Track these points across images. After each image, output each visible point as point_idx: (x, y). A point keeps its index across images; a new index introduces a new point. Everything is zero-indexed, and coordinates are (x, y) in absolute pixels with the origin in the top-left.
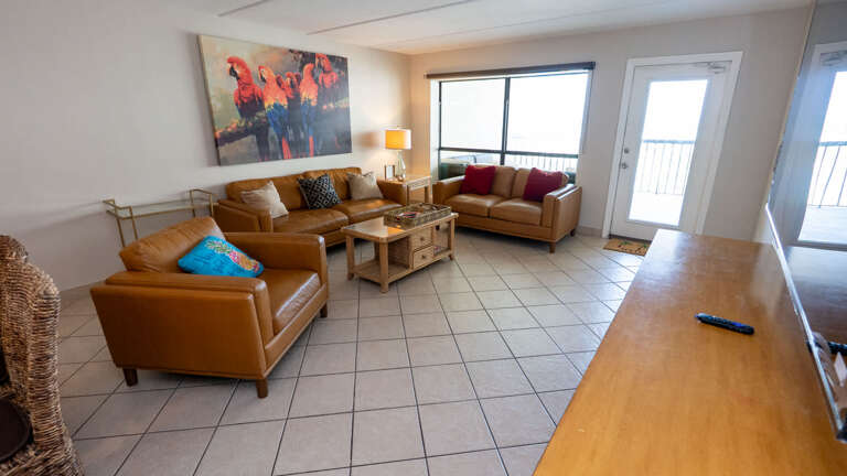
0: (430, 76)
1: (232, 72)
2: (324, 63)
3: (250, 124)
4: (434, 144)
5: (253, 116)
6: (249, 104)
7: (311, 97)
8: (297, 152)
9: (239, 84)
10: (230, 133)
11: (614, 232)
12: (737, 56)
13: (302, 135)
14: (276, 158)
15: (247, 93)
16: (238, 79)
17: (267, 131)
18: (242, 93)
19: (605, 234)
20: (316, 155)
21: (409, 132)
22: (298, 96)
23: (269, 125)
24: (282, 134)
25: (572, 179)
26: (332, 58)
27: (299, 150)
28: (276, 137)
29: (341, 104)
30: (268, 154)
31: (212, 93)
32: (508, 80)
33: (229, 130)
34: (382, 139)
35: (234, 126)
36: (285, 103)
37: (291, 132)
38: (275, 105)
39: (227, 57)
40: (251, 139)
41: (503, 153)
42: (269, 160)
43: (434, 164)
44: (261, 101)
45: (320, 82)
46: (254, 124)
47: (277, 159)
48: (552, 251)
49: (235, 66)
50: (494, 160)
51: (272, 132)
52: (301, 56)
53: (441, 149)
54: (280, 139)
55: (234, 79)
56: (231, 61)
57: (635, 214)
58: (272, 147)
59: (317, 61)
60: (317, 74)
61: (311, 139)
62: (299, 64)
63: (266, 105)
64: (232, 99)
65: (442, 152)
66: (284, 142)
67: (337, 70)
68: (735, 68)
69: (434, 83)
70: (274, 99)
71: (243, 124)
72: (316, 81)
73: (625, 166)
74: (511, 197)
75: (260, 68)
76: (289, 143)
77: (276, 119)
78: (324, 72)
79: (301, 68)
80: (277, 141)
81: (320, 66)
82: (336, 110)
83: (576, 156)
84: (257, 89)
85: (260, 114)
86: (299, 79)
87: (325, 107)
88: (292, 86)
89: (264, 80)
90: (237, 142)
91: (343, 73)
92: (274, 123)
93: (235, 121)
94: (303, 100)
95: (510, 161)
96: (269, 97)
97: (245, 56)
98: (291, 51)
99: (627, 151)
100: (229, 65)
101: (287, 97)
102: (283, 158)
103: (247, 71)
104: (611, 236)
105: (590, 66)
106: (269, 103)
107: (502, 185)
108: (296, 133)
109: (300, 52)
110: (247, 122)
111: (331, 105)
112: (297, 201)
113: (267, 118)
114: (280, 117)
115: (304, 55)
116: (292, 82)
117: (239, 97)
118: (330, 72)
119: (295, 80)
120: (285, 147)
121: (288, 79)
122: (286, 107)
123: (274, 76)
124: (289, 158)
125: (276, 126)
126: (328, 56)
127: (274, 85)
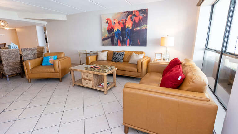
1: (107, 22)
3: (110, 36)
5: (111, 33)
6: (110, 30)
7: (129, 26)
10: (105, 38)
13: (125, 39)
14: (116, 45)
15: (110, 27)
17: (114, 38)
22: (125, 26)
24: (119, 38)
26: (140, 11)
27: (124, 43)
29: (143, 27)
30: (114, 44)
31: (102, 28)
36: (120, 29)
37: (121, 38)
38: (117, 30)
42: (114, 46)
44: (113, 29)
45: (134, 20)
51: (116, 38)
52: (127, 13)
54: (118, 40)
55: (107, 24)
56: (107, 20)
58: (115, 42)
59: (133, 13)
61: (128, 40)
62: (126, 16)
63: (115, 30)
64: (106, 29)
66: (119, 41)
67: (142, 14)
70: (117, 28)
71: (108, 35)
72: (132, 20)
75: (114, 20)
77: (117, 34)
78: (136, 16)
79: (127, 17)
81: (134, 15)
84: (113, 26)
85: (113, 33)
86: (126, 21)
87: (135, 29)
88: (123, 23)
89: (115, 23)
91: (145, 15)
92: (117, 35)
93: (107, 35)
94: (126, 28)
97: (110, 18)
98: (124, 12)
101: (121, 27)
102: (118, 46)
103: (111, 21)
106: (115, 29)
109: (127, 12)
111: (138, 28)
113: (114, 34)
114: (119, 34)
115: (128, 13)
116: (123, 22)
117: (108, 28)
118: (139, 16)
119: (124, 21)
120: (119, 42)
121: (122, 21)
122: (120, 30)
123: (118, 21)
124: (120, 46)
125: (117, 36)
126: (138, 10)
127: (118, 24)
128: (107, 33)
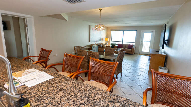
4: (111, 41)
12: (155, 31)
19: (139, 53)
25: (134, 46)
32: (123, 31)
41: (122, 42)
48: (133, 55)
57: (143, 51)
68: (155, 32)
69: (111, 31)
73: (141, 44)
74: (125, 48)
95: (124, 43)
99: (141, 42)
104: (140, 54)
105: (136, 30)
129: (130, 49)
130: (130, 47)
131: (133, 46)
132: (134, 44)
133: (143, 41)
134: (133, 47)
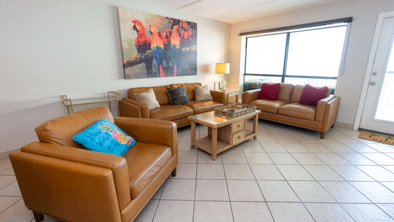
0: (241, 34)
1: (135, 28)
2: (184, 25)
3: (143, 57)
4: (242, 72)
5: (145, 52)
6: (142, 46)
7: (176, 44)
8: (168, 73)
9: (138, 35)
10: (132, 62)
11: (362, 127)
14: (155, 75)
15: (142, 40)
16: (137, 32)
17: (152, 61)
18: (140, 39)
19: (356, 128)
20: (177, 75)
21: (228, 65)
22: (169, 43)
23: (153, 58)
24: (160, 63)
25: (333, 92)
26: (189, 23)
27: (168, 72)
28: (157, 65)
29: (193, 48)
30: (152, 73)
31: (123, 38)
32: (289, 34)
33: (131, 59)
34: (213, 68)
35: (134, 57)
36: (162, 46)
37: (164, 62)
38: (157, 47)
39: (132, 20)
40: (143, 65)
41: (283, 76)
42: (152, 77)
43: (241, 83)
44: (150, 45)
45: (182, 35)
46: (144, 57)
47: (157, 77)
48: (322, 137)
49: (136, 24)
50: (278, 80)
51: (154, 61)
52: (172, 21)
53: (245, 74)
54: (159, 65)
55: (135, 31)
56: (134, 22)
57: (379, 116)
58: (154, 70)
59: (181, 24)
60: (180, 31)
61: (175, 67)
62: (171, 26)
63: (152, 47)
64: (134, 43)
65: (245, 76)
66: (161, 67)
67: (191, 30)
69: (243, 38)
70: (157, 44)
71: (139, 56)
72: (180, 35)
73: (372, 84)
74: (290, 102)
75: (150, 26)
76: (164, 69)
77: (157, 55)
78: (185, 30)
79: (172, 28)
80: (157, 66)
81: (182, 27)
82: (190, 51)
83: (336, 78)
84: (147, 38)
85: (149, 52)
86: (170, 33)
87: (184, 49)
88: (167, 37)
89: (151, 33)
90: (135, 66)
91: (194, 31)
92: (156, 57)
93: (134, 54)
94: (172, 45)
95: (288, 81)
96: (154, 42)
97: (141, 19)
98: (167, 18)
99: (374, 74)
100: (133, 24)
101: (164, 43)
102: (160, 76)
103: (143, 28)
104: (360, 129)
105: (349, 20)
106: (154, 46)
107: (285, 95)
108: (168, 63)
109: (172, 19)
110: (141, 56)
111: (187, 48)
112: (165, 100)
113: (152, 54)
114: (159, 54)
115: (174, 21)
116: (166, 35)
117: (138, 41)
118: (187, 30)
119: (168, 34)
120: (161, 70)
121: (165, 33)
122: (163, 48)
123: (157, 31)
124: (163, 77)
125: (157, 59)
126: (187, 22)
127: (157, 36)
128: (136, 50)
129: (310, 110)
130: (311, 97)
131: (324, 92)
132: (331, 84)
133: (384, 71)
134: (325, 100)
